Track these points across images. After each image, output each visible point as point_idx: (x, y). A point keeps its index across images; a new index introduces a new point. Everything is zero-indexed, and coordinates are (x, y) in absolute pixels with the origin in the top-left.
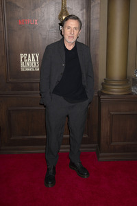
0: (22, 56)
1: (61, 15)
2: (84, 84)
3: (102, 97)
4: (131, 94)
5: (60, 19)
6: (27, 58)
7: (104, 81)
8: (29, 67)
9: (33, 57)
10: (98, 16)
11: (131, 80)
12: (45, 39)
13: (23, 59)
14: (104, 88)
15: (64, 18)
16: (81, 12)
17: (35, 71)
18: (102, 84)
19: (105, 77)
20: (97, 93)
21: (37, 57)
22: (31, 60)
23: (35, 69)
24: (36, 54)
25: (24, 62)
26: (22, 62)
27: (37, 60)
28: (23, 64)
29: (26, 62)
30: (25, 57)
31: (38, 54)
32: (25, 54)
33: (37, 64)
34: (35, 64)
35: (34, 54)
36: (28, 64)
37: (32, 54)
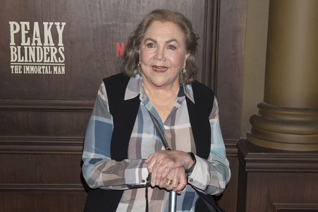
0: (14, 27)
3: (250, 156)
6: (30, 34)
7: (256, 112)
8: (35, 64)
9: (48, 33)
14: (256, 132)
17: (52, 77)
18: (253, 119)
19: (261, 100)
20: (237, 147)
21: (60, 32)
22: (43, 41)
23: (52, 69)
24: (58, 24)
25: (19, 47)
26: (16, 46)
27: (61, 43)
28: (17, 53)
29: (26, 48)
30: (24, 32)
31: (64, 24)
32: (23, 24)
33: (58, 55)
34: (53, 55)
35: (51, 24)
36: (32, 53)
37: (45, 24)
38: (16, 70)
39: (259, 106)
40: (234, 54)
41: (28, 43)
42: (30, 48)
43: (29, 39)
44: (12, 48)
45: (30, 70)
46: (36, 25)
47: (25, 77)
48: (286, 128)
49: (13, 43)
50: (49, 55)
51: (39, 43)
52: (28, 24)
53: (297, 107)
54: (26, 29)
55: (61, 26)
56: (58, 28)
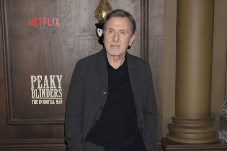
0: (34, 79)
1: (99, 10)
2: (141, 125)
3: (169, 148)
4: (218, 142)
5: (97, 17)
6: (42, 82)
7: (171, 122)
8: (45, 99)
9: (52, 81)
10: (162, 11)
11: (218, 119)
12: (72, 50)
13: (36, 84)
14: (171, 133)
15: (104, 15)
16: (133, 5)
17: (55, 106)
18: (169, 126)
19: (173, 115)
20: (161, 141)
21: (59, 81)
22: (50, 86)
23: (55, 101)
24: (58, 76)
25: (36, 90)
26: (34, 89)
27: (60, 87)
28: (35, 93)
29: (40, 90)
30: (39, 81)
31: (61, 76)
32: (38, 77)
33: (58, 93)
34: (56, 93)
35: (54, 76)
36: (44, 93)
37: (51, 76)
38: (35, 102)
39: (173, 118)
40: (157, 90)
41: (42, 87)
42: (43, 90)
43: (42, 85)
44: (32, 90)
45: (43, 102)
46: (46, 77)
47: (40, 106)
48: (188, 131)
49: (33, 87)
50: (53, 94)
51: (48, 87)
52: (41, 77)
53: (194, 119)
54: (40, 80)
55: (60, 77)
56: (58, 78)
